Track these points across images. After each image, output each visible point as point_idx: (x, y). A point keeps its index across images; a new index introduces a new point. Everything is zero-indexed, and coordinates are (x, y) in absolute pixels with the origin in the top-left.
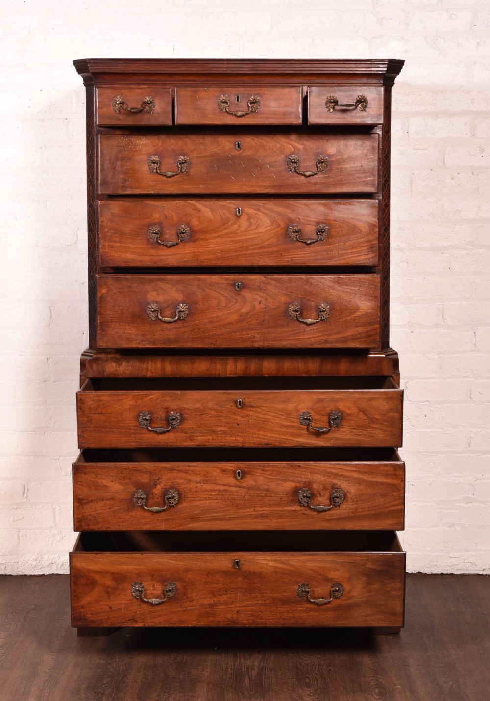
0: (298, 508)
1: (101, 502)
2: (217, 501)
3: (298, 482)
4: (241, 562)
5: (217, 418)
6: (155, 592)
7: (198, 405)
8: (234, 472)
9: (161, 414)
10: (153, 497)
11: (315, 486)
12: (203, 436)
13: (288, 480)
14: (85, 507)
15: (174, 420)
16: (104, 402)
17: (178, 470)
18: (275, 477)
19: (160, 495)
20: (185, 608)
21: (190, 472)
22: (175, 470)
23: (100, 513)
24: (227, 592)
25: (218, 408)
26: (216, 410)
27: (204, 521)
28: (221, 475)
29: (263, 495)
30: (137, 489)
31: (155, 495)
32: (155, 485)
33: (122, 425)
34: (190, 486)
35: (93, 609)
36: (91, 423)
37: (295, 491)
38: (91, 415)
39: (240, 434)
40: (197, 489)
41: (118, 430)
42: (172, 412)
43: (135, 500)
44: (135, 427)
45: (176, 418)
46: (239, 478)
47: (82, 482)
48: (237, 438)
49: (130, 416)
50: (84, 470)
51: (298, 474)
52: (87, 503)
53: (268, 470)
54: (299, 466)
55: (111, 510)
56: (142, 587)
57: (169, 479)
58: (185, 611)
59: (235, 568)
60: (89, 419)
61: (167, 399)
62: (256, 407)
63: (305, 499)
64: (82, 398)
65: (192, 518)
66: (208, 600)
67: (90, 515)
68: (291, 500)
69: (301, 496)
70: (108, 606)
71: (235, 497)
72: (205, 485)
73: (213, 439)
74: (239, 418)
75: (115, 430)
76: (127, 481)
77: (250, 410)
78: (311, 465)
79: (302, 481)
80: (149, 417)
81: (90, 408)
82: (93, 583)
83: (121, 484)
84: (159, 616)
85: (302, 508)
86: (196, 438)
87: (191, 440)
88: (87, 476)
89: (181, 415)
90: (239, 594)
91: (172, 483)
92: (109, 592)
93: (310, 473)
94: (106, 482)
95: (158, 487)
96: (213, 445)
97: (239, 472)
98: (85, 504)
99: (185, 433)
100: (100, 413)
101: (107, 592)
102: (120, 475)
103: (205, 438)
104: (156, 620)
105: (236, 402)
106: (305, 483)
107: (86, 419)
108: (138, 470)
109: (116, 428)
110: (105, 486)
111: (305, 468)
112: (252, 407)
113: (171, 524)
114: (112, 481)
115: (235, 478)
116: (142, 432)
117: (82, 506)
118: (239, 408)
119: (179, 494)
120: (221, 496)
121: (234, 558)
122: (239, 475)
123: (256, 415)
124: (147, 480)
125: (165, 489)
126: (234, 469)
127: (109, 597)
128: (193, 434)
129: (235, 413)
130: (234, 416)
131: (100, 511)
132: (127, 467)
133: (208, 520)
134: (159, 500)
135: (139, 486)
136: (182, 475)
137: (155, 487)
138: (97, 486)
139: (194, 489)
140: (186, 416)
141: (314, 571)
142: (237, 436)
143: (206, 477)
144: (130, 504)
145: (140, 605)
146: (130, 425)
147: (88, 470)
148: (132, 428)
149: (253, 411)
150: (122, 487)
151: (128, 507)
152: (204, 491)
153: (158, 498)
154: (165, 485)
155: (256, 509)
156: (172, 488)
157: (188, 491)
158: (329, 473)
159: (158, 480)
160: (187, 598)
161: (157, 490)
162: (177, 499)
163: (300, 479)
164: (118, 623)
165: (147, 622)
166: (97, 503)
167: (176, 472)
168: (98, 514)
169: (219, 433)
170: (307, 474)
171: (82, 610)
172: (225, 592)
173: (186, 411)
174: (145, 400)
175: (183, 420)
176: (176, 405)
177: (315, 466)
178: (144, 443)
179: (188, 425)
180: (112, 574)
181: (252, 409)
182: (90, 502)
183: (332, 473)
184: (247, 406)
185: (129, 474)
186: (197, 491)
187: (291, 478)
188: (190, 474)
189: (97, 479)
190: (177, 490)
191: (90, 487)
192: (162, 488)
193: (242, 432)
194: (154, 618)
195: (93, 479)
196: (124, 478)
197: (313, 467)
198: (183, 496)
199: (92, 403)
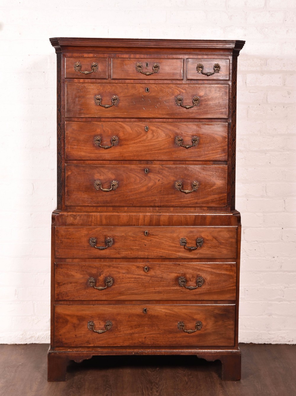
0: (178, 288)
1: (70, 284)
2: (134, 284)
3: (179, 273)
4: (147, 310)
5: (134, 242)
6: (100, 326)
7: (123, 234)
8: (144, 268)
9: (102, 239)
10: (99, 281)
11: (188, 276)
12: (125, 251)
13: (173, 273)
14: (61, 287)
15: (109, 242)
16: (70, 232)
17: (113, 267)
18: (166, 271)
19: (103, 280)
20: (116, 336)
21: (120, 268)
22: (111, 266)
23: (69, 290)
24: (139, 326)
25: (134, 236)
26: (133, 237)
27: (127, 295)
28: (136, 269)
29: (159, 281)
30: (90, 277)
31: (100, 280)
32: (100, 275)
33: (80, 245)
34: (119, 276)
35: (66, 336)
36: (63, 244)
37: (177, 279)
38: (62, 239)
39: (146, 251)
40: (123, 277)
41: (78, 248)
42: (108, 238)
43: (89, 283)
44: (87, 246)
45: (111, 241)
46: (146, 271)
47: (60, 273)
48: (144, 253)
49: (85, 240)
50: (61, 266)
51: (179, 269)
53: (162, 267)
54: (179, 265)
55: (75, 289)
56: (94, 324)
57: (108, 271)
59: (144, 313)
60: (62, 241)
61: (106, 230)
62: (156, 235)
63: (183, 283)
64: (58, 230)
65: (120, 294)
66: (129, 331)
67: (64, 292)
68: (175, 283)
69: (180, 281)
70: (74, 334)
71: (144, 282)
72: (127, 275)
73: (131, 253)
74: (146, 242)
75: (76, 248)
76: (85, 272)
78: (186, 264)
79: (180, 273)
80: (96, 241)
81: (62, 235)
82: (67, 322)
83: (81, 274)
84: (102, 340)
85: (181, 288)
86: (121, 253)
87: (119, 254)
88: (62, 270)
89: (113, 239)
90: (146, 328)
91: (110, 274)
92: (75, 327)
93: (185, 268)
94: (73, 273)
95: (102, 276)
96: (131, 257)
97: (146, 268)
98: (61, 285)
99: (116, 250)
100: (68, 238)
101: (74, 327)
102: (81, 269)
103: (127, 252)
104: (100, 343)
105: (144, 232)
106: (182, 274)
107: (60, 242)
108: (90, 267)
109: (77, 247)
110: (72, 275)
111: (182, 266)
112: (153, 235)
113: (108, 297)
114: (76, 273)
115: (144, 271)
116: (91, 249)
117: (59, 287)
118: (145, 236)
119: (113, 280)
120: (136, 281)
121: (144, 308)
122: (146, 270)
123: (155, 240)
124: (96, 272)
125: (106, 277)
126: (143, 266)
127: (75, 330)
128: (120, 251)
129: (144, 239)
130: (143, 241)
131: (69, 289)
132: (85, 265)
133: (129, 295)
134: (102, 283)
135: (91, 275)
136: (115, 269)
137: (100, 276)
138: (68, 275)
139: (121, 277)
140: (116, 240)
141: (186, 315)
142: (144, 251)
143: (128, 270)
144: (86, 286)
145: (92, 334)
146: (84, 245)
147: (63, 266)
148: (86, 247)
149: (154, 238)
150: (82, 276)
151: (85, 287)
152: (127, 278)
153: (102, 282)
154: (106, 275)
155: (156, 288)
156: (109, 276)
157: (118, 278)
158: (195, 268)
159: (102, 272)
160: (118, 330)
161: (101, 278)
162: (112, 283)
164: (80, 344)
165: (96, 344)
166: (68, 284)
167: (112, 267)
168: (68, 291)
169: (135, 250)
170: (183, 269)
171: (60, 337)
173: (116, 237)
174: (93, 231)
175: (114, 242)
176: (111, 234)
177: (188, 264)
178: (92, 255)
179: (117, 245)
180: (77, 316)
182: (64, 284)
183: (197, 269)
184: (151, 235)
185: (86, 269)
186: (123, 278)
187: (174, 271)
188: (119, 269)
189: (68, 272)
190: (112, 277)
191: (64, 276)
192: (104, 277)
193: (148, 250)
194: (99, 341)
195: (66, 272)
196: (83, 271)
197: (186, 265)
198: (115, 281)
199: (63, 232)
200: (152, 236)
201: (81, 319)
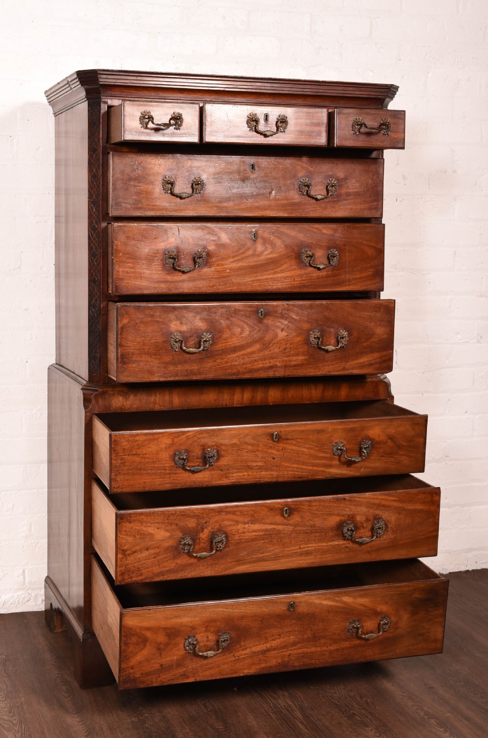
0: (342, 542)
1: (146, 551)
2: (263, 541)
3: (343, 516)
4: (296, 604)
5: (254, 453)
6: (209, 643)
7: (235, 441)
8: (282, 510)
9: (198, 452)
10: (200, 541)
11: (358, 518)
12: (238, 472)
13: (334, 515)
14: (129, 558)
15: (212, 457)
16: (139, 443)
17: (226, 512)
18: (321, 512)
19: (207, 539)
20: (237, 657)
21: (238, 513)
22: (223, 512)
23: (144, 563)
24: (280, 636)
25: (255, 442)
26: (252, 445)
27: (250, 562)
28: (268, 514)
29: (309, 531)
30: (183, 535)
31: (202, 539)
32: (203, 529)
33: (156, 466)
34: (238, 528)
35: (142, 668)
36: (125, 466)
37: (340, 526)
38: (125, 457)
39: (275, 468)
40: (245, 530)
41: (153, 471)
42: (209, 449)
43: (181, 546)
44: (170, 467)
45: (214, 456)
46: (286, 516)
47: (126, 531)
48: (272, 473)
49: (165, 455)
50: (129, 518)
51: (343, 507)
52: (131, 554)
53: (314, 505)
54: (345, 499)
55: (155, 559)
56: (196, 640)
57: (217, 522)
58: (237, 660)
59: (289, 611)
60: (123, 461)
61: (205, 436)
62: (292, 439)
63: (349, 533)
64: (116, 439)
65: (238, 561)
66: (261, 646)
67: (134, 566)
68: (335, 534)
69: (345, 530)
70: (159, 663)
71: (282, 535)
72: (252, 525)
73: (248, 475)
74: (275, 452)
75: (150, 471)
76: (174, 527)
77: (286, 443)
78: (356, 497)
79: (346, 514)
80: (186, 456)
81: (124, 449)
82: (145, 641)
83: (167, 531)
84: (211, 668)
85: (345, 542)
86: (231, 475)
87: (226, 477)
88: (131, 525)
89: (218, 452)
90: (291, 637)
91: (220, 525)
92: (160, 649)
93: (355, 506)
94: (150, 530)
95: (206, 531)
96: (248, 481)
97: (286, 510)
98: (129, 555)
99: (221, 470)
100: (135, 455)
101: (159, 649)
102: (166, 521)
103: (241, 474)
104: (207, 673)
105: (272, 435)
106: (349, 516)
107: (119, 461)
108: (185, 515)
109: (151, 470)
110: (152, 535)
111: (350, 501)
112: (287, 439)
113: (216, 569)
114: (158, 528)
115: (283, 515)
116: (178, 472)
117: (125, 558)
118: (274, 441)
119: (227, 537)
120: (267, 536)
121: (289, 601)
122: (286, 513)
123: (291, 448)
124: (194, 525)
125: (213, 532)
126: (281, 507)
127: (161, 654)
128: (228, 472)
129: (271, 447)
130: (270, 450)
131: (144, 562)
132: (174, 513)
133: (254, 562)
134: (206, 544)
135: (186, 532)
136: (230, 516)
137: (203, 531)
138: (143, 535)
139: (241, 531)
140: (222, 453)
141: (364, 606)
142: (272, 470)
143: (254, 517)
144: (177, 550)
145: (192, 659)
146: (165, 465)
147: (133, 518)
148: (167, 468)
149: (290, 444)
150: (168, 534)
151: (174, 554)
152: (251, 532)
153: (205, 543)
154: (212, 528)
155: (302, 546)
156: (219, 530)
157: (236, 533)
158: (372, 504)
159: (206, 523)
160: (241, 647)
161: (204, 535)
162: (224, 543)
163: (344, 512)
164: (169, 681)
165: (199, 676)
166: (141, 552)
167: (224, 513)
168: (142, 564)
169: (255, 468)
170: (351, 507)
171: (132, 671)
172: (279, 636)
173: (223, 447)
174: (181, 438)
175: (219, 456)
176: (213, 442)
177: (359, 498)
178: (179, 484)
179: (224, 461)
180: (165, 629)
181: (288, 441)
182: (134, 552)
183: (375, 504)
184: (283, 439)
185: (175, 519)
186: (244, 533)
187: (336, 512)
188: (238, 515)
189: (142, 527)
190: (225, 533)
191: (135, 536)
192: (209, 532)
193: (277, 466)
194: (205, 671)
195: (138, 528)
196: (171, 524)
197: (357, 499)
198: (230, 539)
199: (126, 443)
200: (285, 442)
201: (172, 633)
